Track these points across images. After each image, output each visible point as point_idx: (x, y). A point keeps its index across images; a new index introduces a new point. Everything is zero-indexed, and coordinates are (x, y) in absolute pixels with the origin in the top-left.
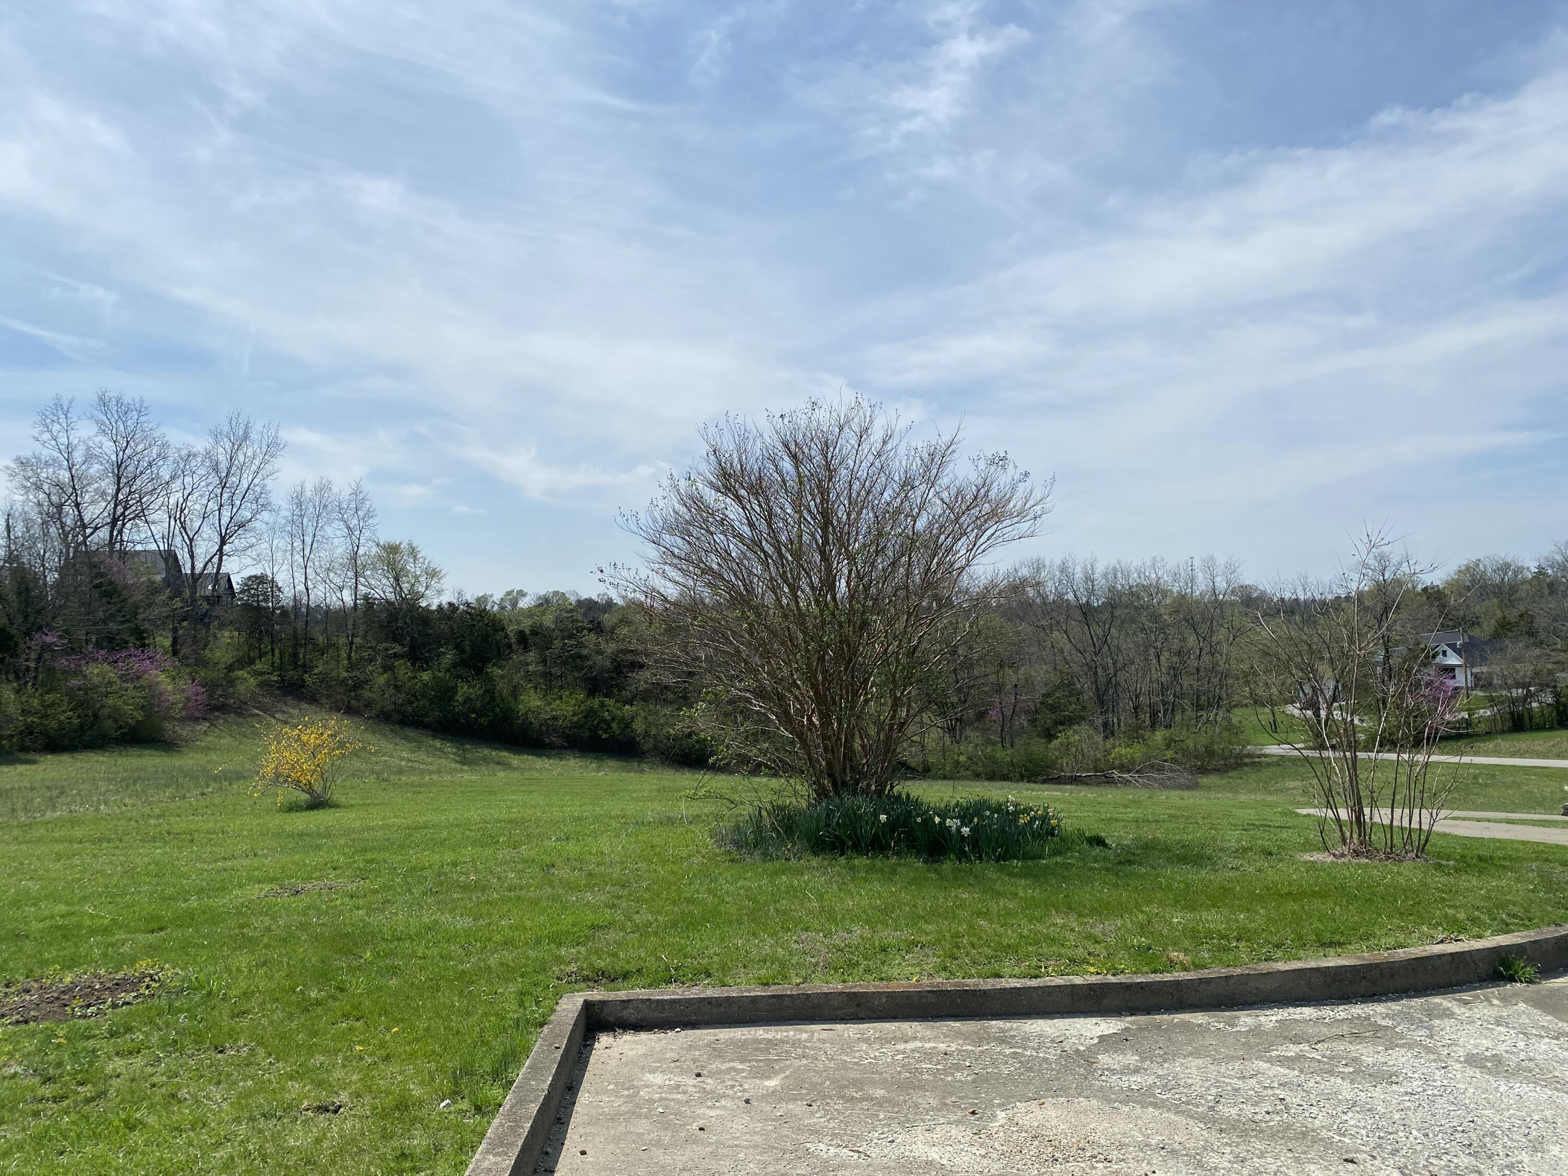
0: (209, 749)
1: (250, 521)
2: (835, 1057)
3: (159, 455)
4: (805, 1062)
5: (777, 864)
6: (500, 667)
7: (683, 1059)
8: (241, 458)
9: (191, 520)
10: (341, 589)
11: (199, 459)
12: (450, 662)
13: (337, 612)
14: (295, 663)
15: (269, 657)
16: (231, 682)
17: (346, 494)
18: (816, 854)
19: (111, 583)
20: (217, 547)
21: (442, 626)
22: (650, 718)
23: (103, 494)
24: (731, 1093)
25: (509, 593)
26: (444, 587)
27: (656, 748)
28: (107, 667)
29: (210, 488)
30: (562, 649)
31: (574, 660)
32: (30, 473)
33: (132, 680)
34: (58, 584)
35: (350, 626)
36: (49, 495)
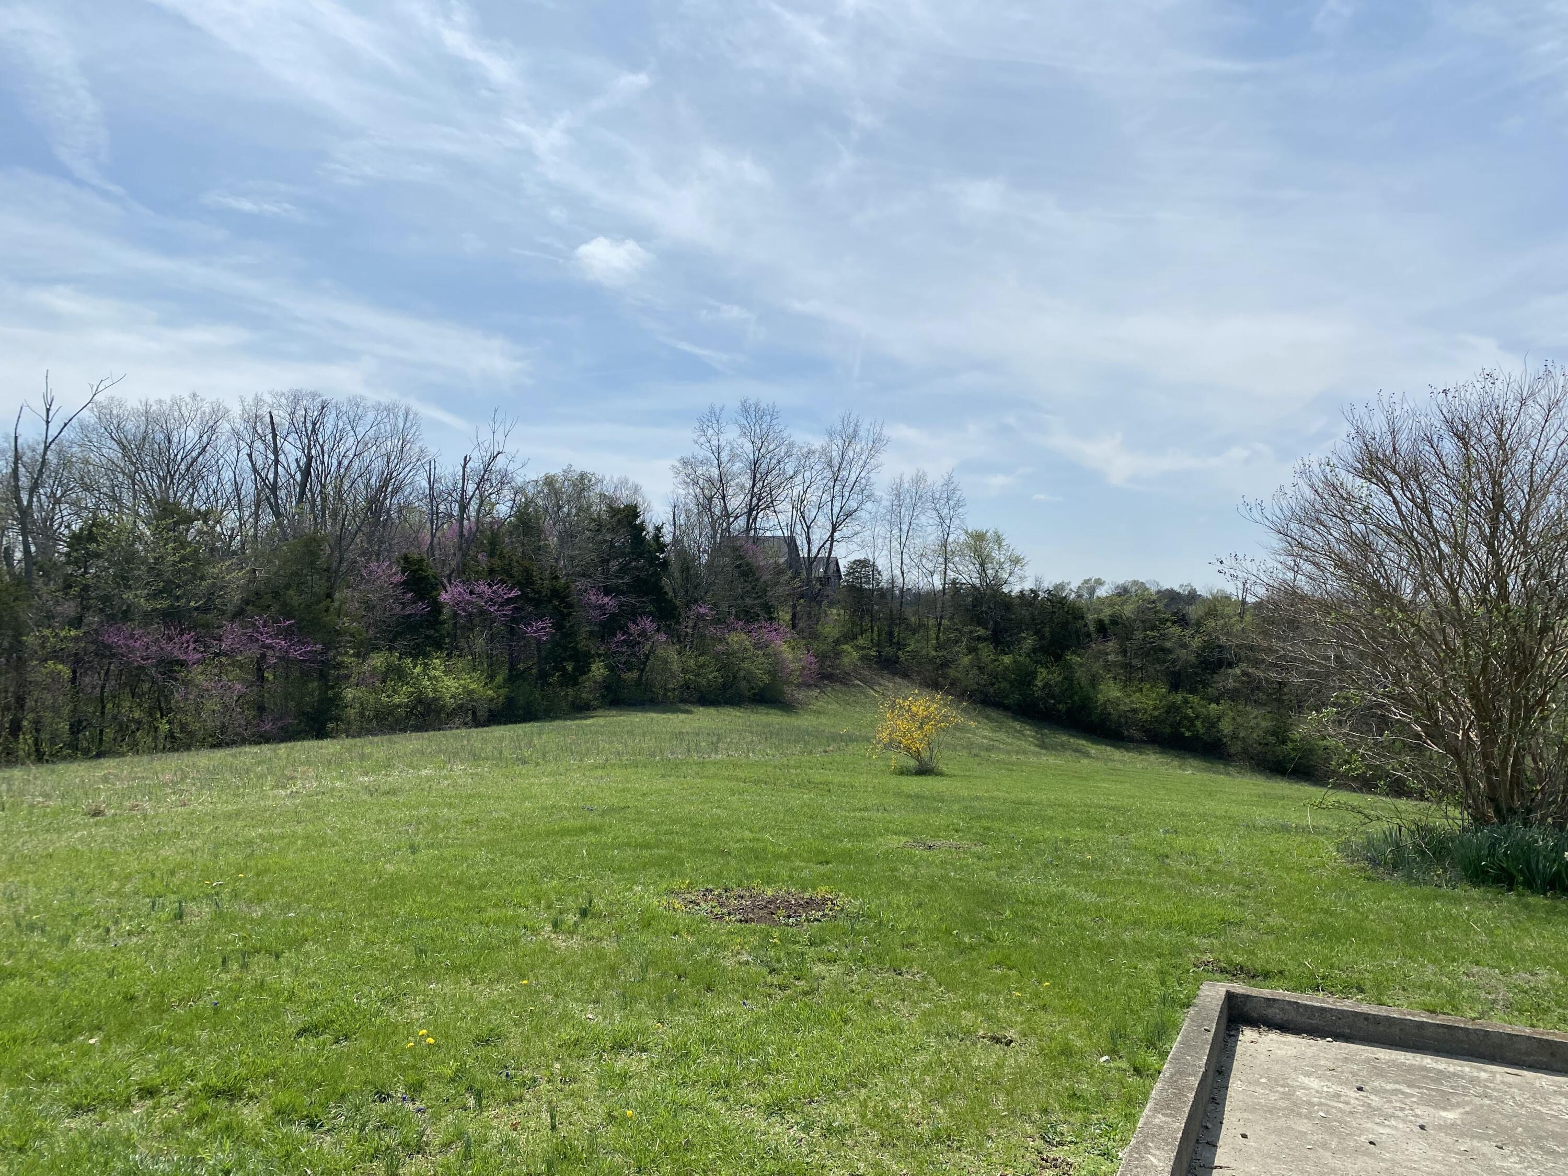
0: (820, 713)
1: (856, 510)
2: (1526, 1104)
3: (786, 453)
4: (1488, 1102)
5: (1427, 890)
6: (1079, 655)
7: (1339, 1069)
8: (851, 454)
9: (809, 510)
10: (932, 574)
11: (817, 456)
12: (1030, 647)
13: (928, 593)
14: (891, 641)
15: (869, 634)
16: (838, 655)
17: (938, 486)
18: (1476, 885)
19: (748, 564)
20: (829, 534)
21: (1023, 612)
22: (1239, 719)
23: (742, 487)
24: (1401, 1114)
25: (1086, 582)
26: (1027, 574)
27: (1245, 750)
28: (744, 636)
29: (825, 482)
30: (1144, 640)
31: (1156, 653)
32: (690, 471)
33: (762, 648)
34: (709, 565)
35: (939, 609)
36: (702, 489)
